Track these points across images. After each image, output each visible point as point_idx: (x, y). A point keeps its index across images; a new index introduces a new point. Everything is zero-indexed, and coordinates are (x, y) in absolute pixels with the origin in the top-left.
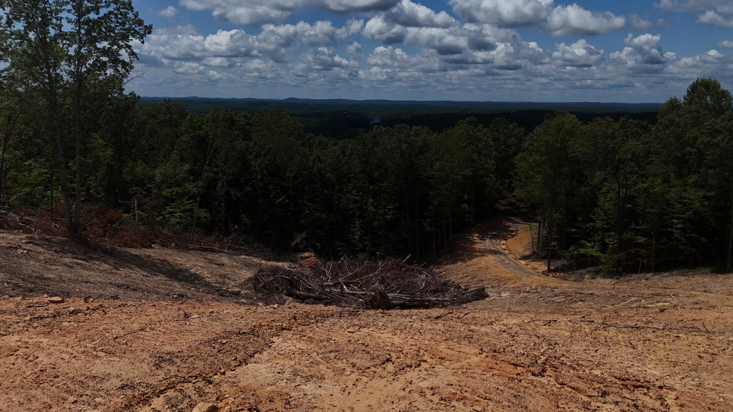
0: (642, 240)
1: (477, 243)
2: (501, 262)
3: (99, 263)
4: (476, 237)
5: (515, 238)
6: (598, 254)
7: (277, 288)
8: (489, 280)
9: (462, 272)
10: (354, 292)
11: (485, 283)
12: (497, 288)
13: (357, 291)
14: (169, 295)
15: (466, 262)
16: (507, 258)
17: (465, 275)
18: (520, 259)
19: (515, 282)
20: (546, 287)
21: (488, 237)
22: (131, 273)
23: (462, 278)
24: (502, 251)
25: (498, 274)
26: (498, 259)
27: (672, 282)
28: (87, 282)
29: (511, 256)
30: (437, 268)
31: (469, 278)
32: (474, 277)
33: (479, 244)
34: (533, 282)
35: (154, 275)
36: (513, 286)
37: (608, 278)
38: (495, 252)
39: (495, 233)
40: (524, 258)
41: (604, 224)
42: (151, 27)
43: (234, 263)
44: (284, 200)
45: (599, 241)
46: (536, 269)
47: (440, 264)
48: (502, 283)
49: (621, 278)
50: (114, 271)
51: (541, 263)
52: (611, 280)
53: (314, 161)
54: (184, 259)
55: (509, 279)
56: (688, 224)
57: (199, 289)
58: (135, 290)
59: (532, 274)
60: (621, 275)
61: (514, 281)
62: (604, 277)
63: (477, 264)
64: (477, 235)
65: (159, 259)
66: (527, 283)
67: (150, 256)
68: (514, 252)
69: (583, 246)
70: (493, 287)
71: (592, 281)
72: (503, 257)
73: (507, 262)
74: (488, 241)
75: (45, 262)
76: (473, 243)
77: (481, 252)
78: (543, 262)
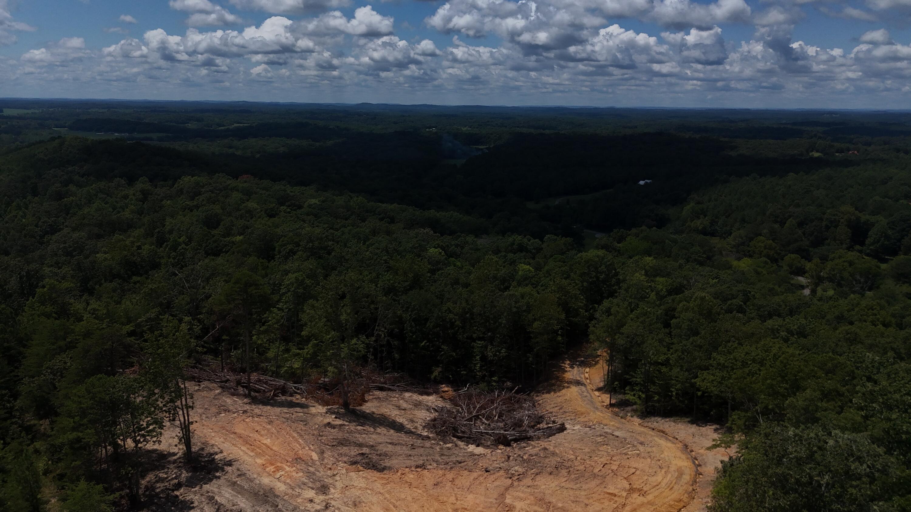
2: (581, 395)
3: (368, 427)
4: (567, 364)
5: (597, 365)
8: (570, 412)
10: (487, 431)
12: (573, 421)
14: (407, 445)
15: (557, 392)
16: (586, 389)
17: (556, 405)
18: (596, 390)
20: (602, 423)
21: (576, 365)
22: (382, 430)
23: (553, 407)
24: (584, 381)
25: (577, 407)
28: (380, 444)
31: (557, 408)
32: (561, 408)
33: (569, 373)
34: (595, 418)
35: (389, 430)
36: (583, 420)
37: (639, 418)
39: (582, 359)
40: (599, 389)
43: (409, 405)
46: (602, 402)
48: (576, 417)
49: (645, 420)
50: (377, 431)
52: (640, 420)
54: (388, 410)
55: (582, 413)
57: (412, 437)
61: (585, 415)
63: (564, 395)
64: (568, 362)
65: (379, 414)
66: (593, 418)
67: (374, 412)
68: (593, 382)
70: (571, 419)
71: (631, 418)
72: (583, 388)
73: (585, 394)
74: (576, 368)
76: (565, 371)
77: (568, 383)
78: (609, 396)
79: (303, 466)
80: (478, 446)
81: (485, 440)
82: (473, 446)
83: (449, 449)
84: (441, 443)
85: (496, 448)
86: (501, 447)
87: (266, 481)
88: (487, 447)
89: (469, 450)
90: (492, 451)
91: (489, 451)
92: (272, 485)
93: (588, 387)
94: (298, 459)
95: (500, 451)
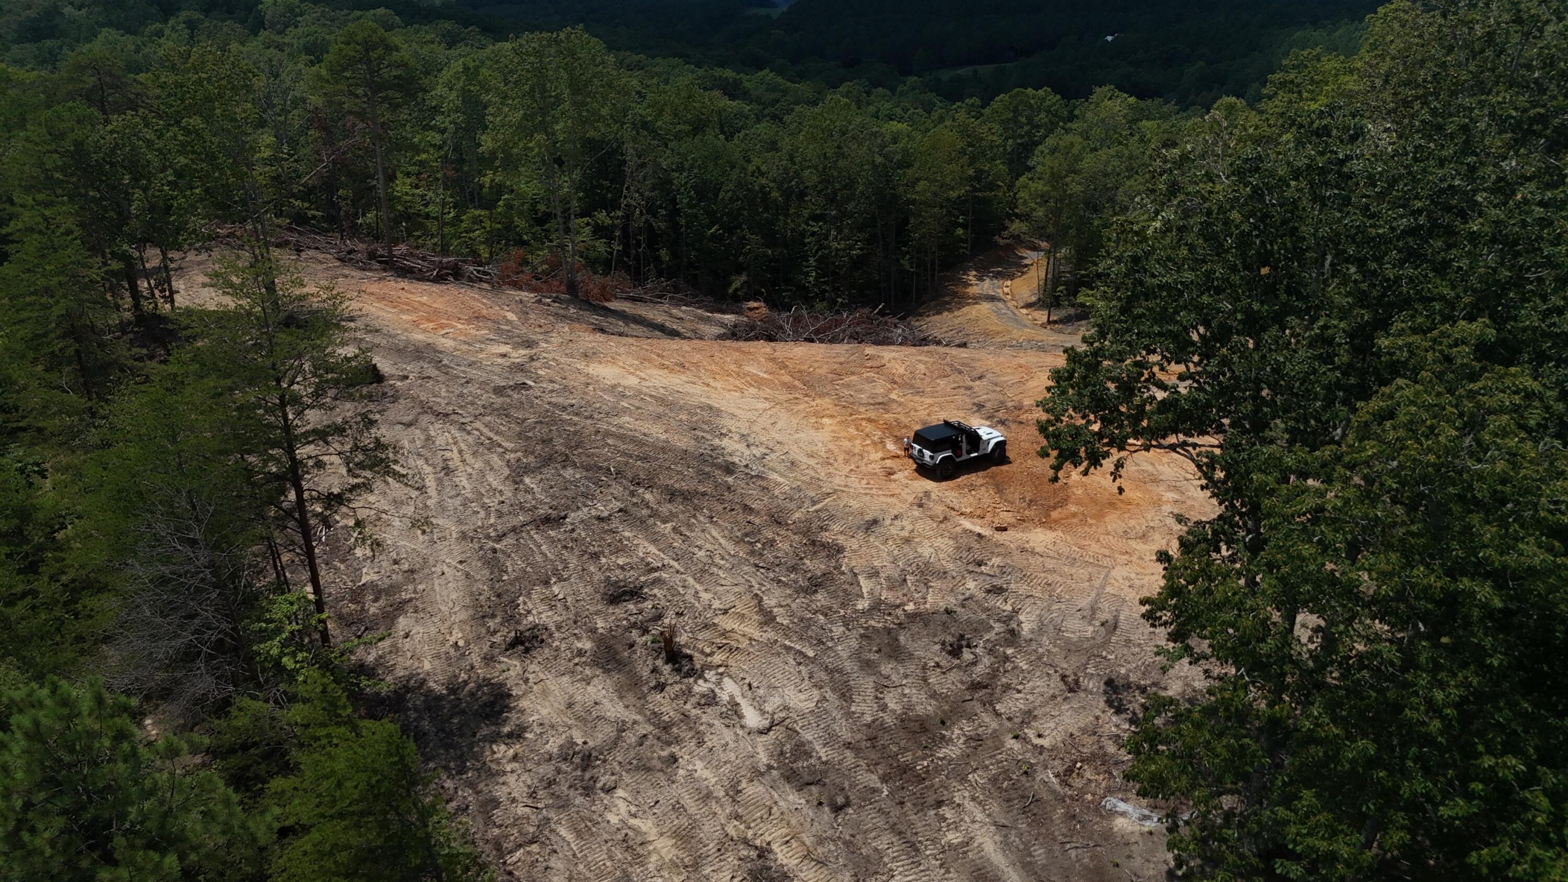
1: (972, 285)
2: (997, 313)
4: (972, 276)
5: (1024, 277)
15: (953, 312)
16: (1006, 306)
18: (1022, 307)
21: (988, 276)
24: (1002, 296)
26: (994, 308)
29: (1012, 304)
31: (955, 332)
33: (975, 287)
34: (1024, 335)
38: (992, 299)
39: (1000, 269)
40: (1028, 306)
43: (688, 317)
44: (717, 230)
46: (1034, 320)
47: (921, 315)
51: (1042, 313)
53: (753, 176)
54: (649, 313)
55: (998, 333)
59: (1026, 325)
63: (966, 314)
64: (974, 273)
65: (634, 314)
67: (626, 311)
68: (1018, 297)
72: (1000, 305)
73: (1004, 311)
74: (988, 281)
76: (967, 285)
77: (974, 298)
78: (1046, 312)
79: (490, 324)
87: (419, 337)
92: (430, 341)
93: (1009, 304)
94: (478, 317)
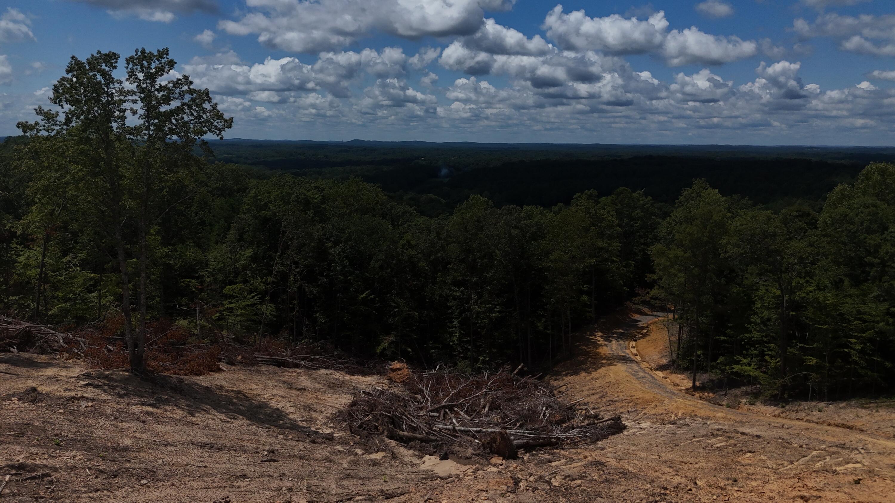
0: (813, 361)
1: (601, 345)
2: (634, 375)
3: (171, 408)
4: (598, 337)
5: (648, 338)
6: (757, 373)
7: (376, 428)
8: (622, 401)
9: (587, 388)
10: (467, 429)
11: (618, 405)
12: (635, 414)
13: (470, 426)
14: (258, 453)
15: (590, 373)
16: (641, 368)
17: (591, 392)
18: (657, 369)
19: (656, 406)
20: (696, 416)
21: (614, 337)
22: (208, 419)
23: (589, 396)
24: (632, 357)
25: (633, 393)
26: (630, 370)
27: (852, 416)
28: (167, 445)
29: (644, 365)
30: (555, 380)
31: (597, 396)
32: (603, 396)
33: (605, 347)
34: (677, 407)
35: (234, 418)
36: (653, 412)
37: (770, 405)
38: (625, 360)
39: (621, 331)
40: (661, 368)
41: (763, 336)
42: (231, 120)
43: (317, 385)
44: (369, 295)
45: (757, 356)
46: (678, 385)
47: (558, 373)
48: (639, 407)
49: (787, 407)
50: (190, 419)
51: (683, 376)
52: (775, 408)
53: (403, 248)
54: (261, 387)
55: (648, 402)
56: (868, 344)
57: (287, 436)
58: (220, 449)
59: (674, 394)
60: (787, 403)
61: (654, 404)
62: (766, 402)
63: (604, 376)
64: (600, 334)
65: (232, 391)
66: (671, 408)
67: (222, 387)
68: (647, 358)
69: (738, 363)
70: (628, 412)
71: (751, 407)
72: (635, 366)
73: (641, 374)
74: (614, 342)
75: (115, 418)
76: (597, 345)
77: (608, 359)
78: (686, 375)
80: (444, 458)
81: (460, 445)
82: (433, 458)
83: (375, 465)
84: (359, 451)
85: (485, 462)
86: (497, 460)
88: (466, 461)
89: (423, 467)
90: (477, 470)
91: (469, 469)
95: (494, 469)
